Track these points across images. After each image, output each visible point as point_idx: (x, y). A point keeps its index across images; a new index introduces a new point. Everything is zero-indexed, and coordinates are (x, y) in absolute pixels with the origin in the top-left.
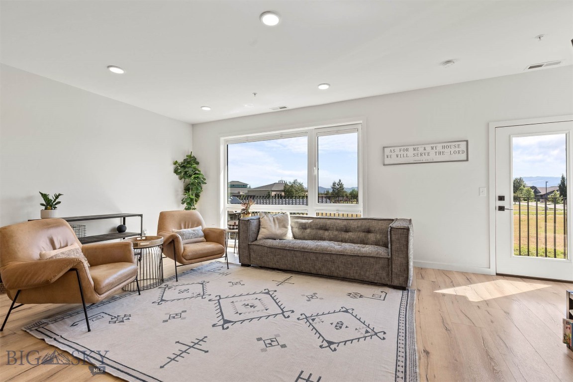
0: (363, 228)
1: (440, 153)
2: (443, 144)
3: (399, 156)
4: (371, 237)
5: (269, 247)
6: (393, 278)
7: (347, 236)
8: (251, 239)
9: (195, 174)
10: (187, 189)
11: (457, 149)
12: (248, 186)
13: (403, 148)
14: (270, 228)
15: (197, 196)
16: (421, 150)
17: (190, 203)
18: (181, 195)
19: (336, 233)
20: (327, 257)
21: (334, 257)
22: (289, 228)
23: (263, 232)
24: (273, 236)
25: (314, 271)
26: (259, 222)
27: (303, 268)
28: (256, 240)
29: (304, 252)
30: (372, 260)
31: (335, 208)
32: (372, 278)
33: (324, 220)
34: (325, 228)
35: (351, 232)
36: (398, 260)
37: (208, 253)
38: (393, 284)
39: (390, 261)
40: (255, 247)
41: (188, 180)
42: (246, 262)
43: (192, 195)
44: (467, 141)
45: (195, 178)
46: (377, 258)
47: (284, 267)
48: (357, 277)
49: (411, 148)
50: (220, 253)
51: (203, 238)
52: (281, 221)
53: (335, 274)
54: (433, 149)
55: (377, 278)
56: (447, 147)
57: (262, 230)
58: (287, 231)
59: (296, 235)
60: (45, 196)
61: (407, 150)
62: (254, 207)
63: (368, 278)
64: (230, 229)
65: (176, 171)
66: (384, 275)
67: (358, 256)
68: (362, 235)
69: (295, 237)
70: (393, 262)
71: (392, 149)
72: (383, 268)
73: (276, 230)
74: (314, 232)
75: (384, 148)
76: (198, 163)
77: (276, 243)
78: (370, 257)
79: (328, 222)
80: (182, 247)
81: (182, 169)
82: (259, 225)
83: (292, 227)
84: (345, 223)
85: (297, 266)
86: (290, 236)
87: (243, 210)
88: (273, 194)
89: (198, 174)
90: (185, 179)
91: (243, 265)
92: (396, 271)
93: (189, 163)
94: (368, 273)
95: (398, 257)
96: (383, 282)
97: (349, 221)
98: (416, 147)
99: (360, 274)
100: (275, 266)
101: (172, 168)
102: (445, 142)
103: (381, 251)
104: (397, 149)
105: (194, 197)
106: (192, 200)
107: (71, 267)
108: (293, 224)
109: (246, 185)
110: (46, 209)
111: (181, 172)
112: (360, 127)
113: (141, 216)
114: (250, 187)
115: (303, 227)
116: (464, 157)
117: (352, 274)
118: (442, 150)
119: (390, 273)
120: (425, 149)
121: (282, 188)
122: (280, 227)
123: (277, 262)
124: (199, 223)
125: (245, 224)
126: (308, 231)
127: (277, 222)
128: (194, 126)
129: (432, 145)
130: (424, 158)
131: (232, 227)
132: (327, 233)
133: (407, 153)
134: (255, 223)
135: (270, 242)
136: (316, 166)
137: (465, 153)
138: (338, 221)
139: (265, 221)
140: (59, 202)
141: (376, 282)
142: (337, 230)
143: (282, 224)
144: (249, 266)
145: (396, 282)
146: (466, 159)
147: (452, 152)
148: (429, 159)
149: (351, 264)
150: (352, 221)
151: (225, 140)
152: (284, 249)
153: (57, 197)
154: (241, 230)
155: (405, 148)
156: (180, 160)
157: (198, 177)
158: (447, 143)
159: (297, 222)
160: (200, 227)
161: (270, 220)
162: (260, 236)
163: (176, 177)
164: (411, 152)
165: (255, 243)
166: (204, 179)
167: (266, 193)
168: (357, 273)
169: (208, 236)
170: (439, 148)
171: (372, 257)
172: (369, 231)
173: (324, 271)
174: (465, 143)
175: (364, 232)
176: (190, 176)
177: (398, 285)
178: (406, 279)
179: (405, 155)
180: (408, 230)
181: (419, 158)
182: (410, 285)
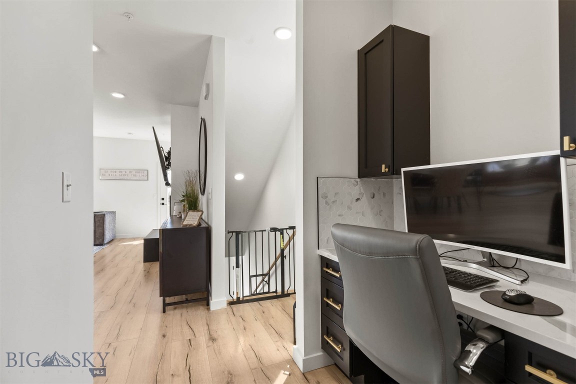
1: (134, 175)
6: (96, 240)
11: (143, 174)
13: (112, 171)
36: (99, 231)
49: (118, 171)
54: (130, 173)
56: (138, 173)
71: (106, 170)
75: (101, 169)
92: (97, 237)
95: (99, 229)
98: (121, 171)
104: (109, 171)
116: (146, 178)
120: (125, 173)
129: (130, 171)
130: (126, 177)
133: (115, 173)
137: (147, 176)
145: (97, 242)
147: (140, 175)
158: (138, 170)
164: (118, 174)
170: (134, 172)
177: (99, 243)
178: (103, 240)
179: (114, 175)
180: (104, 215)
181: (122, 177)
182: (106, 242)
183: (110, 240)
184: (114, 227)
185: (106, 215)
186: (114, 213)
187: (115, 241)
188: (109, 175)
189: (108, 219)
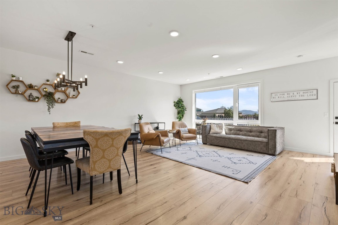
0: (258, 131)
1: (302, 96)
2: (304, 91)
3: (280, 97)
4: (263, 134)
5: (215, 137)
6: (269, 151)
7: (251, 134)
8: (207, 133)
9: (182, 106)
10: (179, 113)
11: (311, 94)
12: (202, 110)
13: (281, 93)
14: (215, 129)
15: (183, 116)
16: (291, 94)
17: (180, 119)
18: (177, 116)
19: (245, 132)
20: (240, 141)
21: (243, 141)
22: (224, 130)
23: (212, 131)
24: (216, 133)
25: (234, 147)
26: (211, 127)
27: (229, 146)
28: (209, 134)
29: (229, 139)
30: (259, 143)
31: (247, 122)
32: (259, 150)
33: (240, 127)
34: (240, 130)
35: (253, 132)
36: (271, 143)
37: (191, 137)
38: (269, 153)
39: (267, 143)
40: (209, 137)
41: (179, 109)
42: (205, 142)
43: (181, 115)
44: (317, 90)
45: (182, 108)
46: (262, 142)
47: (221, 145)
48: (253, 150)
49: (286, 94)
50: (195, 138)
51: (188, 132)
52: (220, 126)
53: (243, 149)
54: (298, 93)
55: (262, 150)
56: (306, 93)
57: (211, 130)
58: (222, 131)
59: (227, 133)
60: (139, 115)
61: (284, 94)
62: (208, 121)
63: (258, 150)
64: (198, 129)
65: (174, 106)
66: (265, 149)
67: (253, 141)
68: (258, 134)
69: (226, 134)
70: (269, 144)
71: (276, 94)
72: (264, 146)
73: (217, 130)
74: (235, 132)
75: (272, 93)
76: (183, 102)
77: (217, 135)
78: (259, 142)
79: (242, 128)
80: (182, 134)
81: (177, 104)
82: (211, 128)
83: (225, 130)
84: (250, 128)
85: (226, 144)
86: (224, 133)
87: (203, 122)
88: (217, 115)
89: (183, 106)
90: (178, 108)
91: (204, 144)
92: (270, 148)
93: (179, 102)
94: (257, 148)
95: (271, 142)
96: (264, 152)
97: (252, 127)
98: (289, 93)
99: (254, 148)
100: (217, 145)
101: (173, 104)
102: (304, 90)
103: (265, 140)
104: (278, 94)
105: (181, 116)
106: (181, 117)
107: (157, 135)
108: (226, 128)
109: (201, 110)
110: (139, 119)
111: (176, 106)
112: (260, 84)
113: (164, 123)
114: (203, 111)
115: (230, 130)
116: (315, 97)
117: (250, 149)
118: (303, 94)
119: (268, 148)
120: (293, 94)
121: (223, 112)
122: (219, 129)
123: (218, 143)
124: (186, 127)
125: (204, 127)
126: (233, 131)
127: (218, 127)
128: (181, 86)
129: (297, 92)
130: (293, 98)
131: (199, 129)
132: (241, 133)
133: (284, 96)
134: (208, 127)
135: (215, 135)
136: (237, 103)
137: (316, 95)
138: (247, 127)
139: (213, 126)
140: (142, 118)
141: (261, 152)
142: (246, 131)
143: (220, 128)
144: (206, 144)
145: (270, 152)
146: (316, 98)
147: (309, 95)
148: (296, 98)
149: (250, 144)
150: (253, 128)
151: (195, 91)
152: (221, 138)
153: (142, 116)
154: (203, 130)
155: (283, 93)
156: (176, 101)
157: (183, 108)
158: (306, 91)
159: (227, 127)
160: (186, 128)
161: (215, 126)
162: (211, 133)
163: (175, 108)
164: (286, 95)
165: (209, 135)
166: (186, 109)
167: (213, 115)
168: (252, 148)
169: (190, 131)
170: (301, 93)
171: (260, 142)
172: (261, 132)
173: (238, 147)
174: (316, 90)
175: (259, 132)
176: (180, 107)
177: (271, 153)
178: (275, 151)
179: (283, 97)
180: (276, 130)
181: (290, 98)
182: (277, 154)
183: (280, 152)
184: (284, 141)
185: (277, 131)
186: (283, 129)
187: (284, 152)
188: (279, 97)
189: (279, 134)
